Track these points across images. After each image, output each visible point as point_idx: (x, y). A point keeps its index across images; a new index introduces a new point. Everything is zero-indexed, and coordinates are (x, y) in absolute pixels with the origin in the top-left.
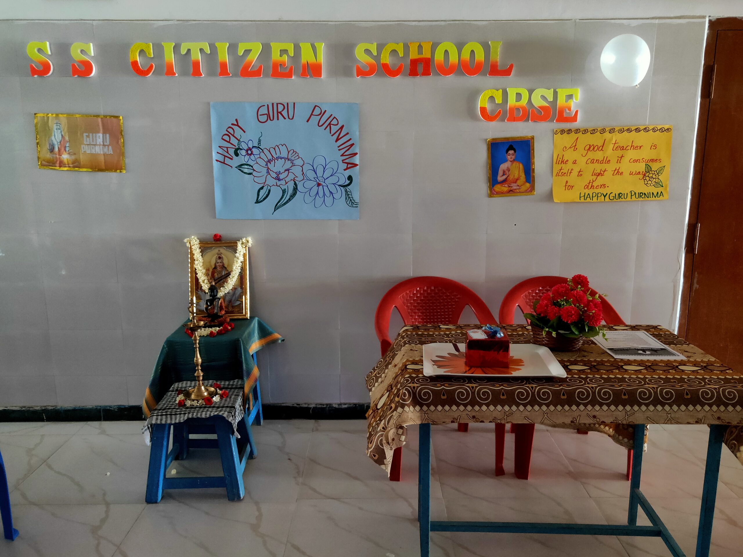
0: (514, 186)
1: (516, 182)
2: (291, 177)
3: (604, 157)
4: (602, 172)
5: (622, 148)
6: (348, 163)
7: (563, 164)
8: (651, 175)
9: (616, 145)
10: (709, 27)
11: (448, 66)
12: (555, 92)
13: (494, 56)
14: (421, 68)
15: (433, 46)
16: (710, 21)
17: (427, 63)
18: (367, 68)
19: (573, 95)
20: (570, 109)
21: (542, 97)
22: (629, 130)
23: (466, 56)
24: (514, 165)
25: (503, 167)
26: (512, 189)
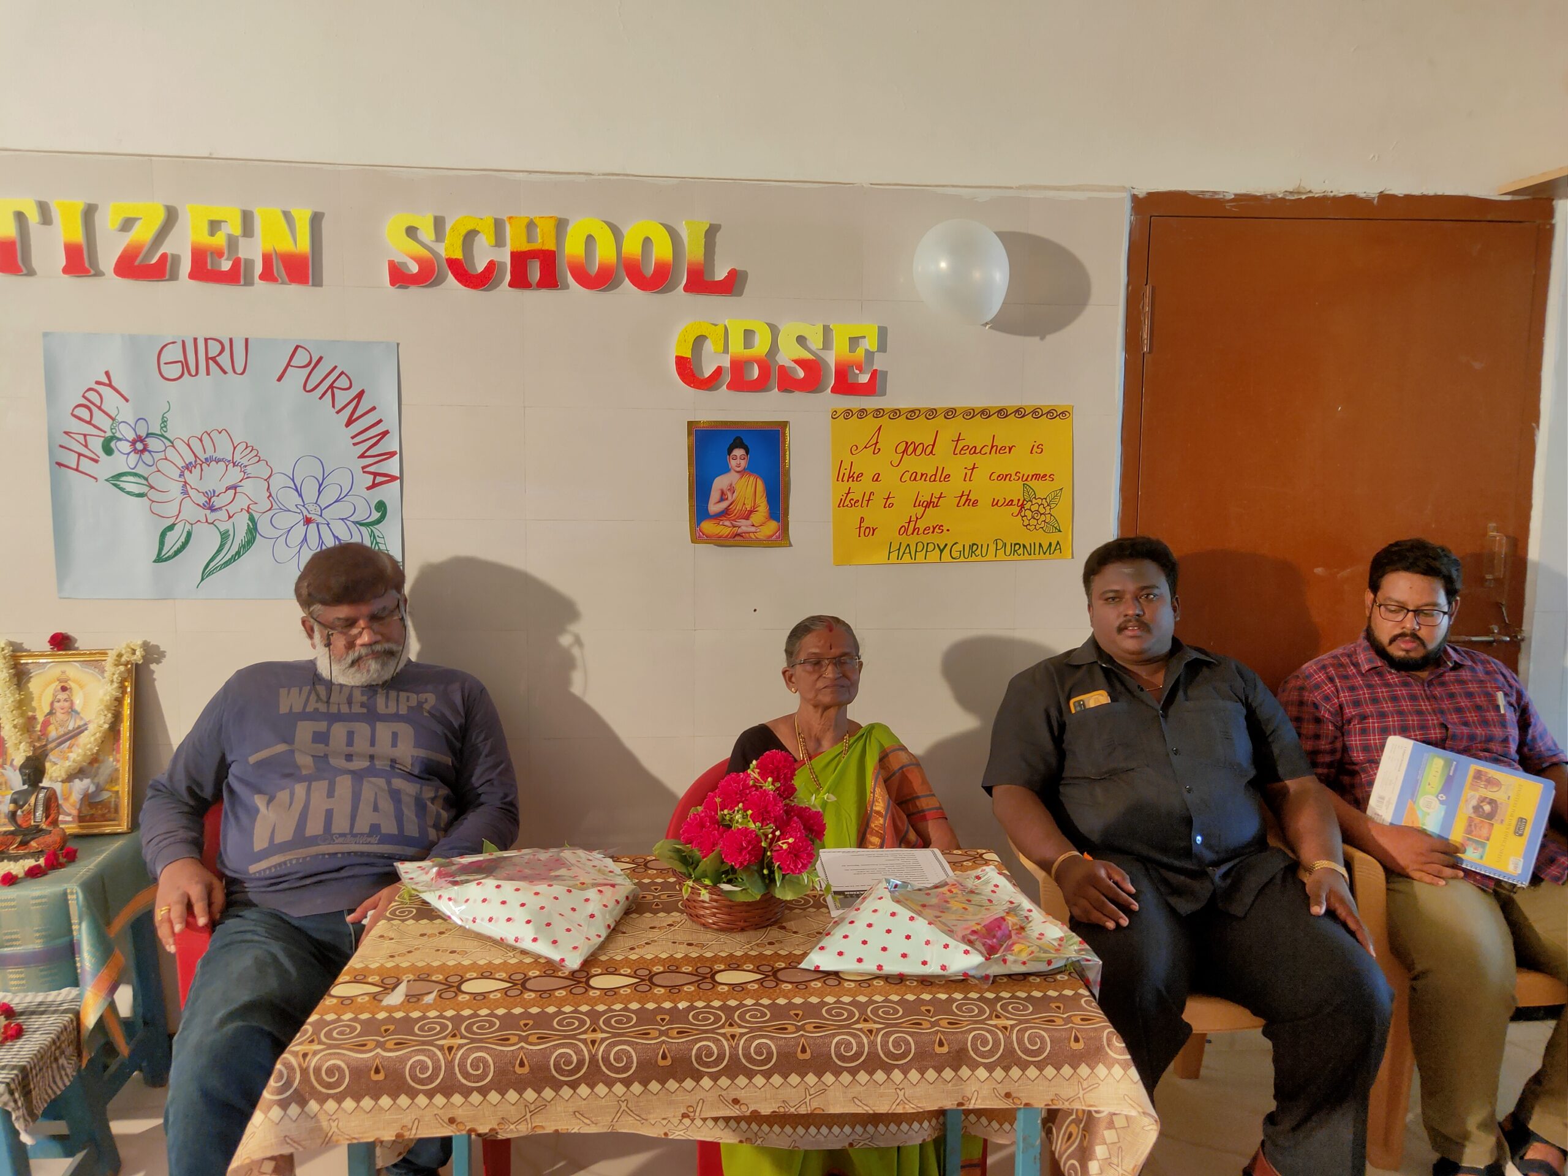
0: (744, 526)
1: (747, 518)
2: (242, 502)
3: (937, 468)
4: (935, 501)
5: (974, 451)
6: (375, 474)
7: (853, 481)
8: (1034, 508)
9: (961, 444)
10: (1133, 208)
11: (594, 270)
12: (827, 330)
13: (694, 250)
14: (535, 272)
15: (561, 226)
16: (1135, 198)
17: (548, 259)
18: (414, 268)
19: (864, 337)
20: (860, 368)
21: (801, 340)
22: (985, 413)
23: (632, 247)
24: (744, 479)
25: (720, 483)
26: (740, 531)
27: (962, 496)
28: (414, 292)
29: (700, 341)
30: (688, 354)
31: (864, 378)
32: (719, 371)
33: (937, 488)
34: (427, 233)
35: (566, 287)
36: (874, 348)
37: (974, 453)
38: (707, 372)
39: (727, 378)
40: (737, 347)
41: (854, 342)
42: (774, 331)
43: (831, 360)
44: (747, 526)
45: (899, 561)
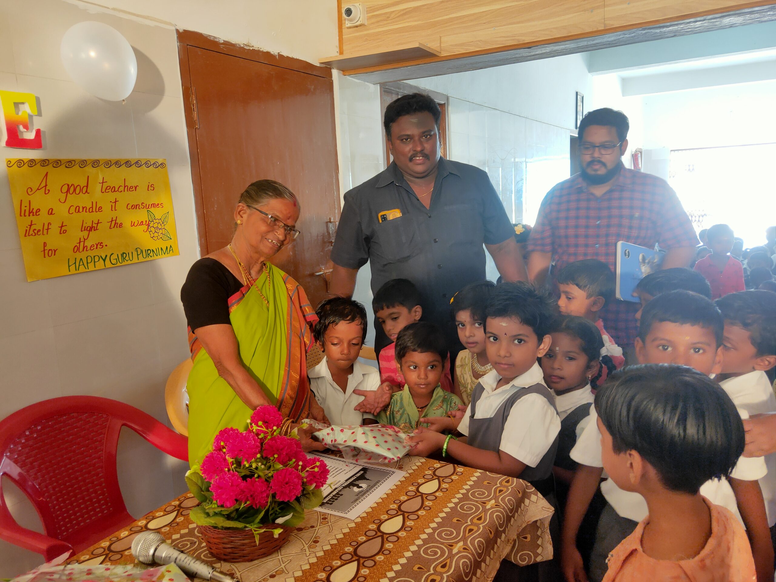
3: (92, 202)
4: (94, 225)
7: (33, 215)
8: (155, 225)
9: (105, 185)
10: (178, 38)
16: (177, 31)
20: (26, 127)
22: (118, 163)
27: (112, 221)
31: (31, 136)
33: (95, 217)
36: (32, 112)
37: (114, 191)
45: (77, 272)
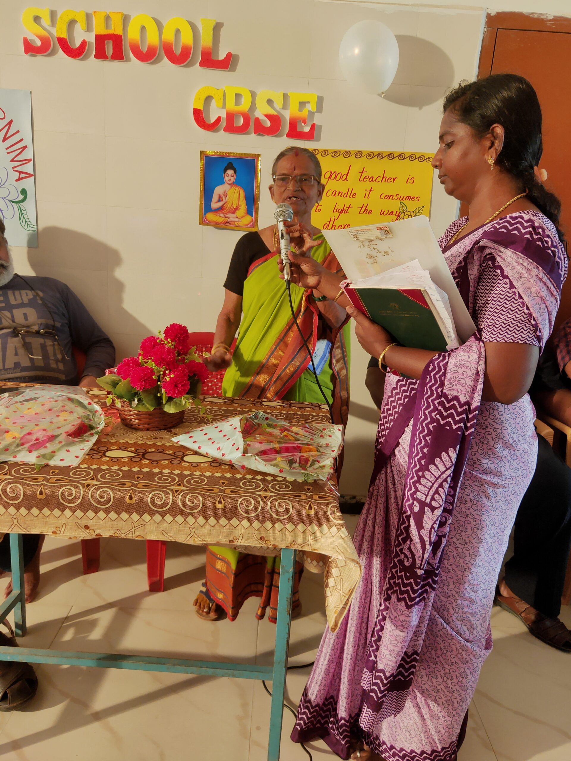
0: (232, 217)
1: (234, 213)
3: (349, 189)
4: (346, 209)
5: (372, 179)
6: (20, 172)
9: (364, 175)
10: (486, 22)
11: (145, 50)
12: (286, 97)
13: (206, 40)
14: (109, 49)
15: (126, 19)
16: (488, 16)
17: (117, 40)
18: (38, 43)
19: (308, 102)
20: (305, 122)
21: (270, 102)
22: (380, 156)
23: (169, 36)
24: (233, 189)
25: (219, 190)
26: (229, 220)
27: (363, 207)
28: (40, 59)
29: (209, 99)
30: (201, 107)
31: (307, 129)
32: (219, 119)
34: (46, 21)
35: (128, 60)
36: (314, 109)
37: (372, 180)
38: (213, 120)
39: (223, 124)
40: (231, 105)
41: (302, 105)
42: (253, 95)
43: (287, 115)
44: (233, 218)
